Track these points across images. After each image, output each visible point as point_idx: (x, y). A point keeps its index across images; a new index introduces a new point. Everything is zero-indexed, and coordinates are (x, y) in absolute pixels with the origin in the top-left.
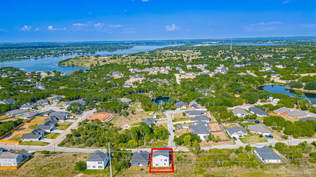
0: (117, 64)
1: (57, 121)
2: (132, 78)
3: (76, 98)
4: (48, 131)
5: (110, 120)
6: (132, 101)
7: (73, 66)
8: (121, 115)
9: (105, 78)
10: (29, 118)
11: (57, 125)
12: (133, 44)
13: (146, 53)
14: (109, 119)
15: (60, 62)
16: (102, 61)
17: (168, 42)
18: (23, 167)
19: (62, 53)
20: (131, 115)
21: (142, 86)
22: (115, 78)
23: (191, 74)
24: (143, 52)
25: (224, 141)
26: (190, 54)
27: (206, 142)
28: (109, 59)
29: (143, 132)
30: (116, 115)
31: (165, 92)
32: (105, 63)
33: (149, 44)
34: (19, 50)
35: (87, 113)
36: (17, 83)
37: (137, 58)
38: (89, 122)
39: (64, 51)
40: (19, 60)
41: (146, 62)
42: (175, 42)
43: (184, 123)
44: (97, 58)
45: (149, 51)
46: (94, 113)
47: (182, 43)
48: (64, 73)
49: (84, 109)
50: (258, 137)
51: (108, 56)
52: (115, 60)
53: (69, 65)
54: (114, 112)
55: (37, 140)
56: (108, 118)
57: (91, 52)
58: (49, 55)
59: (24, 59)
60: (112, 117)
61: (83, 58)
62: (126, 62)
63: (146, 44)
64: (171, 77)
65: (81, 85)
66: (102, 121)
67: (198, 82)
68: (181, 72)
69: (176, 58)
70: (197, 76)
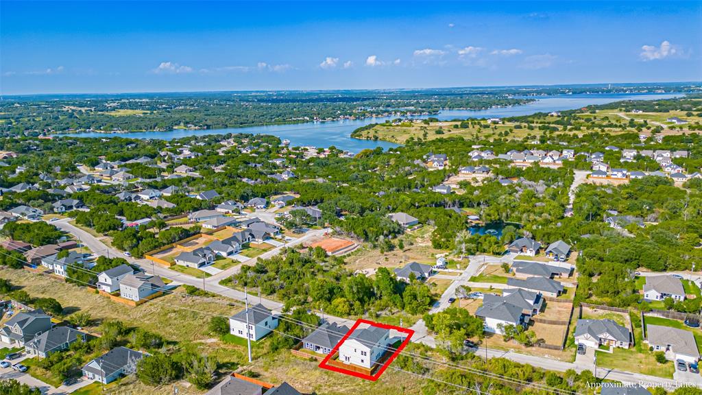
0: (463, 140)
1: (251, 240)
2: (463, 172)
3: (315, 201)
4: (224, 254)
5: (348, 253)
6: (419, 223)
7: (376, 138)
8: (375, 247)
9: (407, 168)
10: (216, 227)
11: (246, 246)
12: (539, 93)
13: (552, 116)
14: (346, 252)
15: (355, 132)
16: (434, 132)
17: (638, 89)
18: (144, 306)
19: (372, 113)
20: (397, 251)
21: (476, 193)
22: (430, 170)
23: (620, 175)
24: (545, 114)
25: (550, 348)
26: (674, 121)
27: (502, 339)
28: (452, 127)
29: (378, 287)
30: (367, 246)
31: (513, 212)
32: (439, 136)
33: (581, 92)
34: (304, 104)
35: (313, 234)
36: (256, 166)
37: (519, 127)
38: (304, 250)
39: (381, 108)
40: (294, 124)
41: (534, 138)
42: (659, 89)
43: (489, 287)
44: (426, 125)
45: (562, 112)
46: (326, 234)
47: (680, 91)
48: (349, 154)
49: (312, 225)
50: (653, 359)
51: (455, 120)
52: (463, 130)
53: (368, 137)
54: (362, 240)
55: (196, 266)
56: (345, 250)
57: (429, 112)
58: (348, 116)
59: (304, 121)
60: (356, 249)
61: (400, 124)
62: (486, 137)
63: (573, 93)
64: (559, 178)
65: (355, 179)
66: (329, 253)
67: (626, 196)
68: (596, 168)
69: (620, 131)
70: (634, 181)
